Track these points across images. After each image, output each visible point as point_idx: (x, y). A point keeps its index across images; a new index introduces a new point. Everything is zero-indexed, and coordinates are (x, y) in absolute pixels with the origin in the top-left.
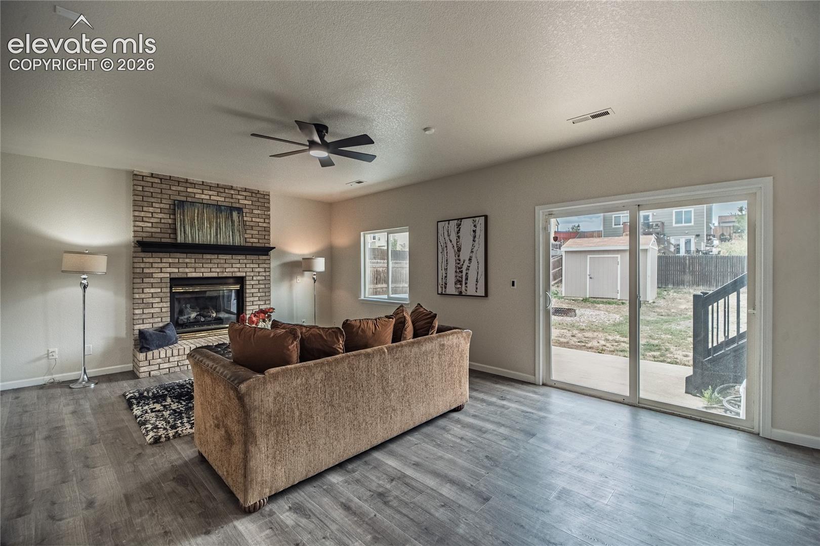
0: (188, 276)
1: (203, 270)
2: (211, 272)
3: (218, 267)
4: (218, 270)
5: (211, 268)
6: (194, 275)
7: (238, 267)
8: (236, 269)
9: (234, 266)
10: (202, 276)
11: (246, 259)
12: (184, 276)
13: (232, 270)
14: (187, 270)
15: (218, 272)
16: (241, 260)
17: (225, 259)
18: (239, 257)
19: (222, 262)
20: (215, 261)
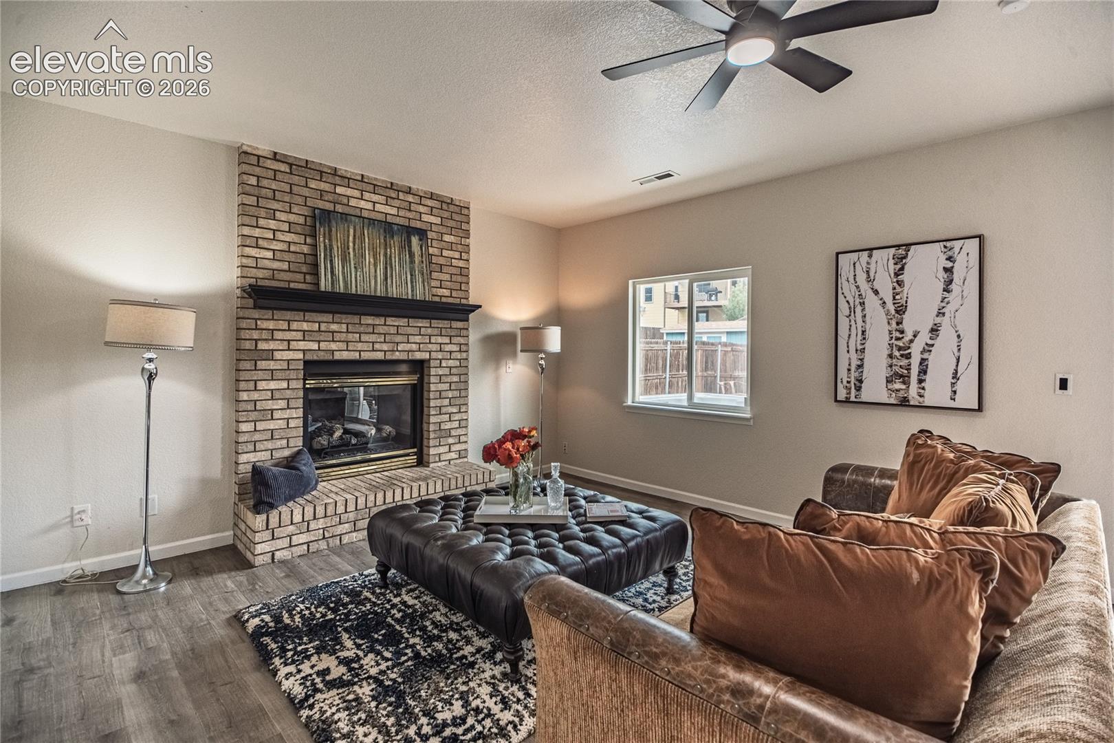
0: (336, 358)
1: (360, 346)
2: (373, 350)
3: (385, 342)
4: (385, 347)
5: (373, 343)
6: (345, 356)
7: (418, 341)
8: (414, 345)
9: (412, 339)
10: (358, 357)
11: (431, 327)
12: (328, 357)
13: (407, 347)
14: (333, 346)
15: (385, 351)
16: (423, 330)
17: (398, 326)
18: (421, 323)
19: (392, 332)
20: (381, 329)
